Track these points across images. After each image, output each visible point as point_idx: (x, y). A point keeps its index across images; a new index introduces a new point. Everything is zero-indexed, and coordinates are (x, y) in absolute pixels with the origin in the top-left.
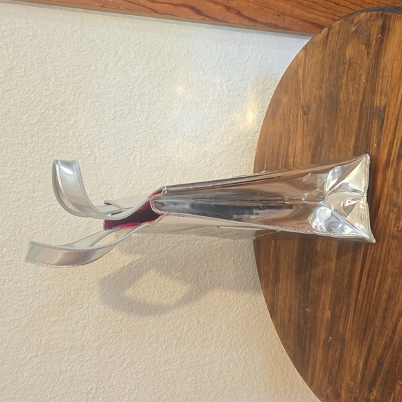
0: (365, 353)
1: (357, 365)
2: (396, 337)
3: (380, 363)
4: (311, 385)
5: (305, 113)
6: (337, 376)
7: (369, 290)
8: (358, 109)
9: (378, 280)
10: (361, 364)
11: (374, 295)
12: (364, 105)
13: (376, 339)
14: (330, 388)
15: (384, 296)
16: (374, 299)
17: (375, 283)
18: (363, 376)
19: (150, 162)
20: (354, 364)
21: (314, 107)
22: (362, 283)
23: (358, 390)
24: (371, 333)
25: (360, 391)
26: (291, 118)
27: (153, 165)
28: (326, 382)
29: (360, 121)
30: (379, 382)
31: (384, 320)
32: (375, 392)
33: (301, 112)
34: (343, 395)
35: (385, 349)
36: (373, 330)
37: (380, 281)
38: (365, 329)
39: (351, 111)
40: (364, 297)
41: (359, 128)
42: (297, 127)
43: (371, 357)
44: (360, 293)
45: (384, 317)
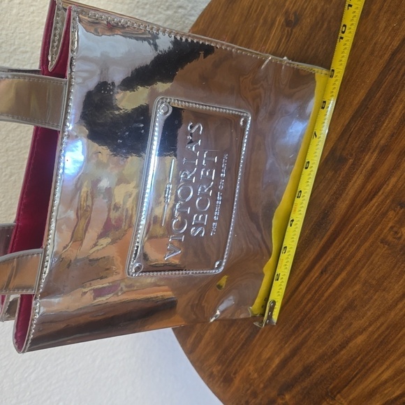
0: (287, 350)
1: (270, 359)
2: (342, 352)
3: (308, 370)
4: (189, 353)
5: (288, 23)
6: (233, 359)
7: (320, 287)
8: (387, 57)
9: (338, 281)
10: (277, 361)
11: (326, 294)
12: (399, 56)
13: (310, 342)
14: (219, 368)
15: (342, 302)
16: (324, 298)
17: (332, 282)
18: (275, 374)
19: (33, 13)
20: (266, 355)
21: (307, 21)
22: (312, 274)
23: (262, 386)
24: (305, 333)
25: (265, 387)
26: (261, 21)
27: (37, 19)
28: (213, 359)
29: (383, 74)
30: (298, 388)
31: (331, 327)
32: (287, 397)
33: (280, 19)
34: (237, 381)
35: (322, 358)
36: (311, 332)
37: (342, 284)
38: (297, 327)
39: (372, 53)
40: (309, 289)
41: (378, 84)
42: (268, 37)
43: (296, 359)
44: (304, 284)
45: (333, 324)
